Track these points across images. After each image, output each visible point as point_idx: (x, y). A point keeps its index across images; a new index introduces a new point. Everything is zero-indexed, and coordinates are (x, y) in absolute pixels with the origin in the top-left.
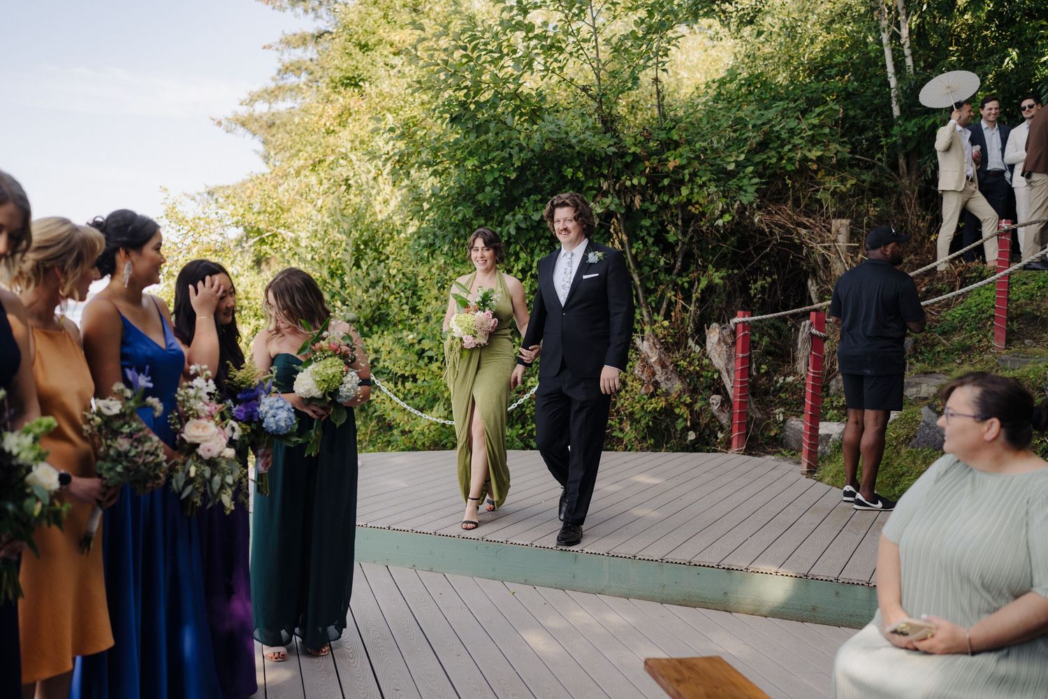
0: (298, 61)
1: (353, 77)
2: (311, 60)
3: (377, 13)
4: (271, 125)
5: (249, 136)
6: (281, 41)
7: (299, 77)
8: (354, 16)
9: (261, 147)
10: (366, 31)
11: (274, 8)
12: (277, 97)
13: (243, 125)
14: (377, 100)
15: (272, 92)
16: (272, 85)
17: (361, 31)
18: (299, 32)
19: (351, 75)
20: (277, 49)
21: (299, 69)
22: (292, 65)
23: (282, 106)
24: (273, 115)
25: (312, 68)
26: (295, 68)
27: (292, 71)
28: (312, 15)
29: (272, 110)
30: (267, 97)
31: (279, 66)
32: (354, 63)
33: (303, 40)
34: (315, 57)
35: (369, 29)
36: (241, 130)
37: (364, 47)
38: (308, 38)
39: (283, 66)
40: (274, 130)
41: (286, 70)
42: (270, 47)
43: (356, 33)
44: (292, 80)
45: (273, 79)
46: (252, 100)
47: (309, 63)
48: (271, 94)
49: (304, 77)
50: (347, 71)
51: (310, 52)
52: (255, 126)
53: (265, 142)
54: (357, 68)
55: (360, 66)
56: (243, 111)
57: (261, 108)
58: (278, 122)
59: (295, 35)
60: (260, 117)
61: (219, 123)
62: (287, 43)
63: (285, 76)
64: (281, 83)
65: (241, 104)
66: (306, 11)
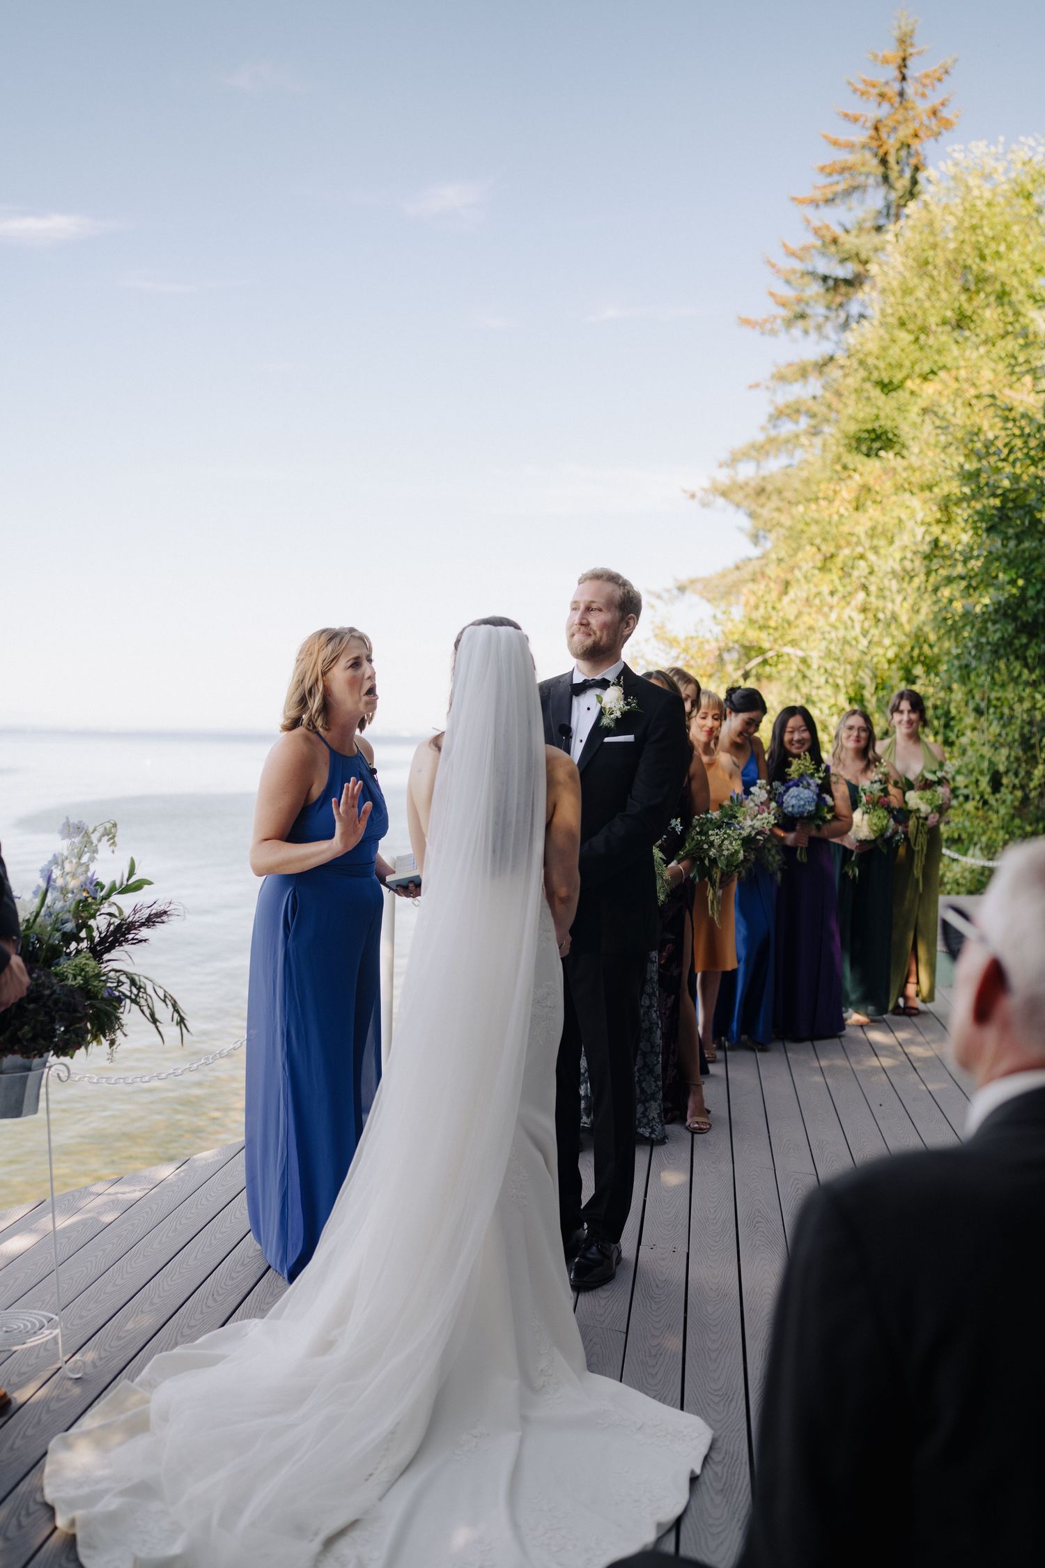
0: (797, 402)
1: (874, 430)
2: (814, 398)
3: (905, 337)
4: (761, 491)
5: (731, 509)
6: (773, 377)
7: (797, 422)
8: (872, 346)
9: (746, 523)
10: (890, 364)
11: (763, 333)
12: (767, 454)
13: (724, 494)
14: (905, 475)
15: (762, 447)
16: (760, 437)
17: (882, 365)
18: (796, 359)
19: (869, 427)
20: (768, 388)
21: (798, 411)
22: (787, 406)
23: (774, 465)
24: (764, 478)
25: (816, 408)
26: (793, 411)
27: (788, 415)
28: (813, 336)
29: (763, 473)
30: (754, 453)
31: (771, 409)
32: (875, 411)
33: (803, 373)
34: (819, 392)
35: (894, 362)
36: (721, 501)
37: (887, 387)
38: (809, 369)
39: (776, 408)
40: (763, 499)
41: (778, 415)
42: (757, 385)
43: (877, 368)
44: (787, 428)
45: (763, 428)
46: (734, 460)
47: (811, 402)
48: (759, 451)
49: (804, 422)
50: (864, 421)
51: (814, 386)
52: (739, 496)
53: (752, 515)
54: (877, 417)
55: (882, 414)
56: (723, 476)
57: (746, 471)
58: (769, 488)
59: (790, 365)
60: (747, 484)
61: (693, 496)
62: (781, 378)
63: (779, 423)
64: (773, 433)
65: (721, 466)
66: (806, 332)
